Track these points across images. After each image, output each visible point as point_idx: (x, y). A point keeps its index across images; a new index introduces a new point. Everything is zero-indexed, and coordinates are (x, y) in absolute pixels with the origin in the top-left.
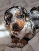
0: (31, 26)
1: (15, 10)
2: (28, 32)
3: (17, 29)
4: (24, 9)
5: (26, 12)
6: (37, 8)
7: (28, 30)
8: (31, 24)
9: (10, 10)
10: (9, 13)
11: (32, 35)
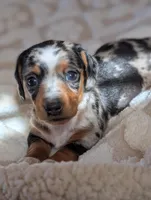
0: (97, 106)
1: (57, 53)
2: (84, 124)
3: (58, 117)
4: (83, 53)
5: (86, 63)
6: (116, 45)
7: (87, 119)
8: (97, 100)
9: (40, 53)
10: (35, 59)
11: (94, 136)
